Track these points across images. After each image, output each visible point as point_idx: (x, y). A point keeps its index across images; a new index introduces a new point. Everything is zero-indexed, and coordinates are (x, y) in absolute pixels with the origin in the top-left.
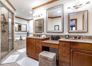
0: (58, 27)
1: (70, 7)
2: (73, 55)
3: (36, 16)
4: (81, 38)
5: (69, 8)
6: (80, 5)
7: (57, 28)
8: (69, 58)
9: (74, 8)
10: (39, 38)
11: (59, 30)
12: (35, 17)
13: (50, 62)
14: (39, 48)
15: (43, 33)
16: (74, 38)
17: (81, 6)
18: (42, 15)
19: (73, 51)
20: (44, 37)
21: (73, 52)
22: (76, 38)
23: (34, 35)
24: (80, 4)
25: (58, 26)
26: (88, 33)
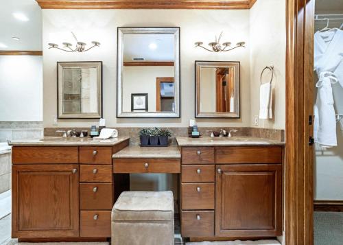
0: (143, 98)
1: (202, 43)
2: (222, 183)
3: (67, 45)
4: (230, 135)
5: (199, 44)
6: (227, 44)
7: (139, 104)
8: (213, 196)
9: (211, 48)
10: (82, 142)
11: (147, 109)
12: (61, 46)
13: (165, 225)
14: (99, 184)
15: (102, 123)
16: (212, 135)
17: (228, 48)
18: (96, 44)
19: (222, 172)
20: (111, 138)
21: (221, 176)
22: (218, 136)
23: (49, 132)
24: (225, 42)
25: (146, 95)
26: (241, 122)
